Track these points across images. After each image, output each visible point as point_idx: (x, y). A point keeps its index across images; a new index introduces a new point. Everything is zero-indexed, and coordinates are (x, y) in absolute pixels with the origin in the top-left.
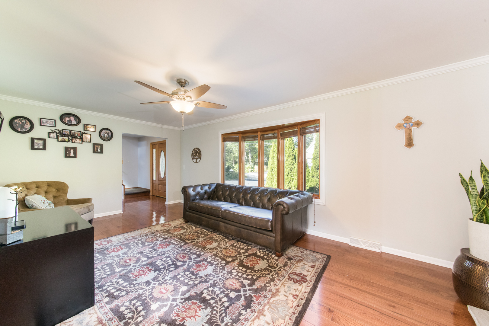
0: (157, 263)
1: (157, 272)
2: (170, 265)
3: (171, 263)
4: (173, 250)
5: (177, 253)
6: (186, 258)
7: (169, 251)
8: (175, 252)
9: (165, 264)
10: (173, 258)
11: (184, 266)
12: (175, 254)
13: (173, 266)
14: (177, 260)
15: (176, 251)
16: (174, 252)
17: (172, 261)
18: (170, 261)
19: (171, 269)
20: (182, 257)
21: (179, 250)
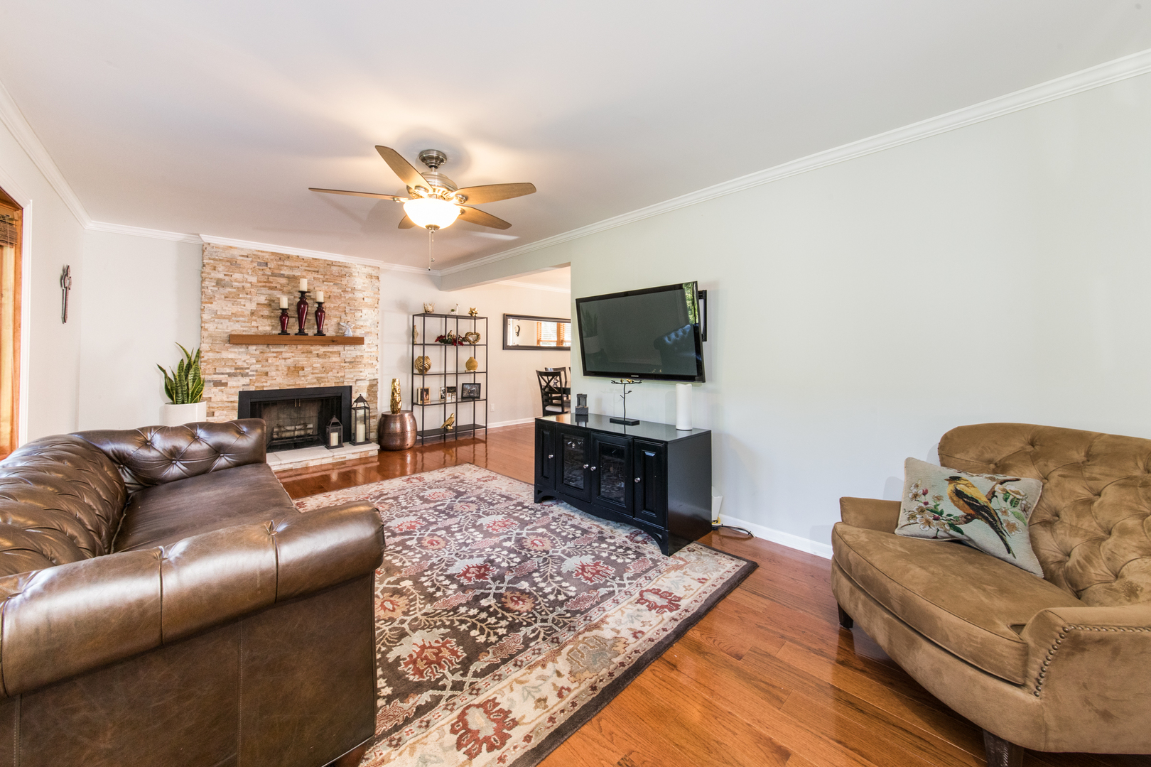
0: (482, 536)
1: (478, 524)
2: (458, 531)
3: (456, 534)
4: (453, 559)
5: (444, 552)
6: (427, 541)
7: (461, 559)
8: (447, 554)
9: (467, 533)
10: (452, 542)
11: (435, 528)
12: (449, 551)
13: (453, 530)
14: (444, 539)
15: (446, 556)
16: (449, 554)
17: (455, 537)
18: (458, 538)
19: (456, 526)
20: (434, 542)
21: (439, 558)
